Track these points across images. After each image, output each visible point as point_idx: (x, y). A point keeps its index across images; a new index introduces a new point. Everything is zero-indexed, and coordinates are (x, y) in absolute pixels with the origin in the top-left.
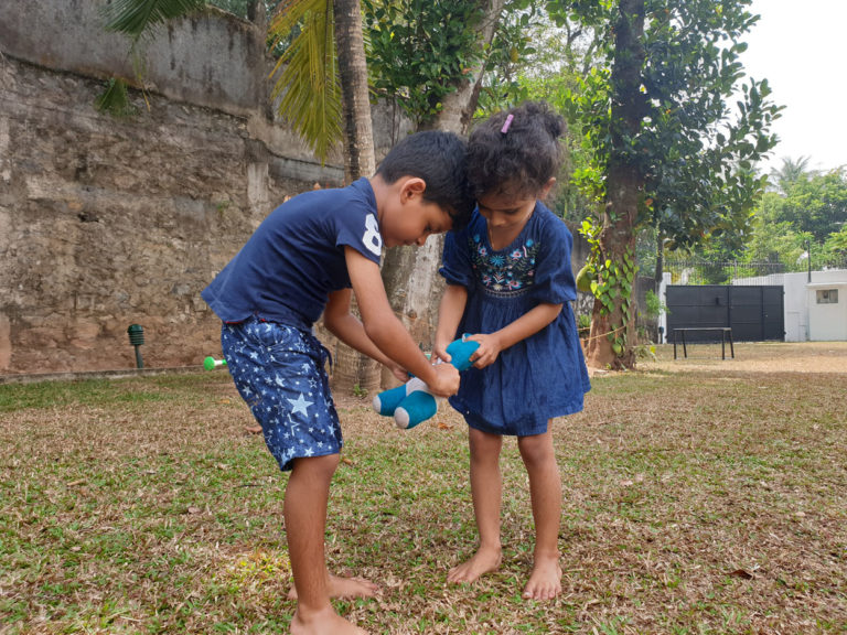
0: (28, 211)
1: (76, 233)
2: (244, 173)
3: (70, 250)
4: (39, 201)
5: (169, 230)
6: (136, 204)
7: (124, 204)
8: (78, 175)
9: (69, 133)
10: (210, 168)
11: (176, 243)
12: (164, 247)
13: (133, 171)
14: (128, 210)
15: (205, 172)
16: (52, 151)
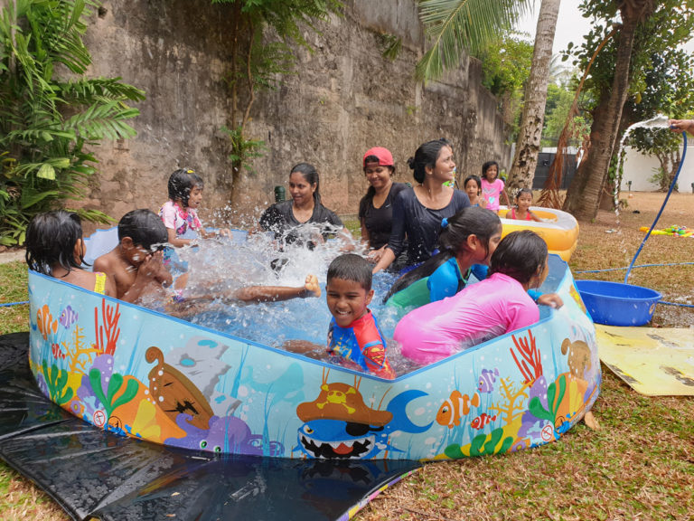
0: (354, 114)
1: (367, 127)
2: (415, 89)
3: (365, 137)
4: (358, 108)
5: (392, 124)
6: (383, 108)
7: (380, 109)
8: (369, 92)
9: (369, 67)
10: (407, 87)
11: (394, 131)
12: (390, 135)
13: (384, 88)
14: (380, 112)
15: (405, 89)
16: (362, 78)
